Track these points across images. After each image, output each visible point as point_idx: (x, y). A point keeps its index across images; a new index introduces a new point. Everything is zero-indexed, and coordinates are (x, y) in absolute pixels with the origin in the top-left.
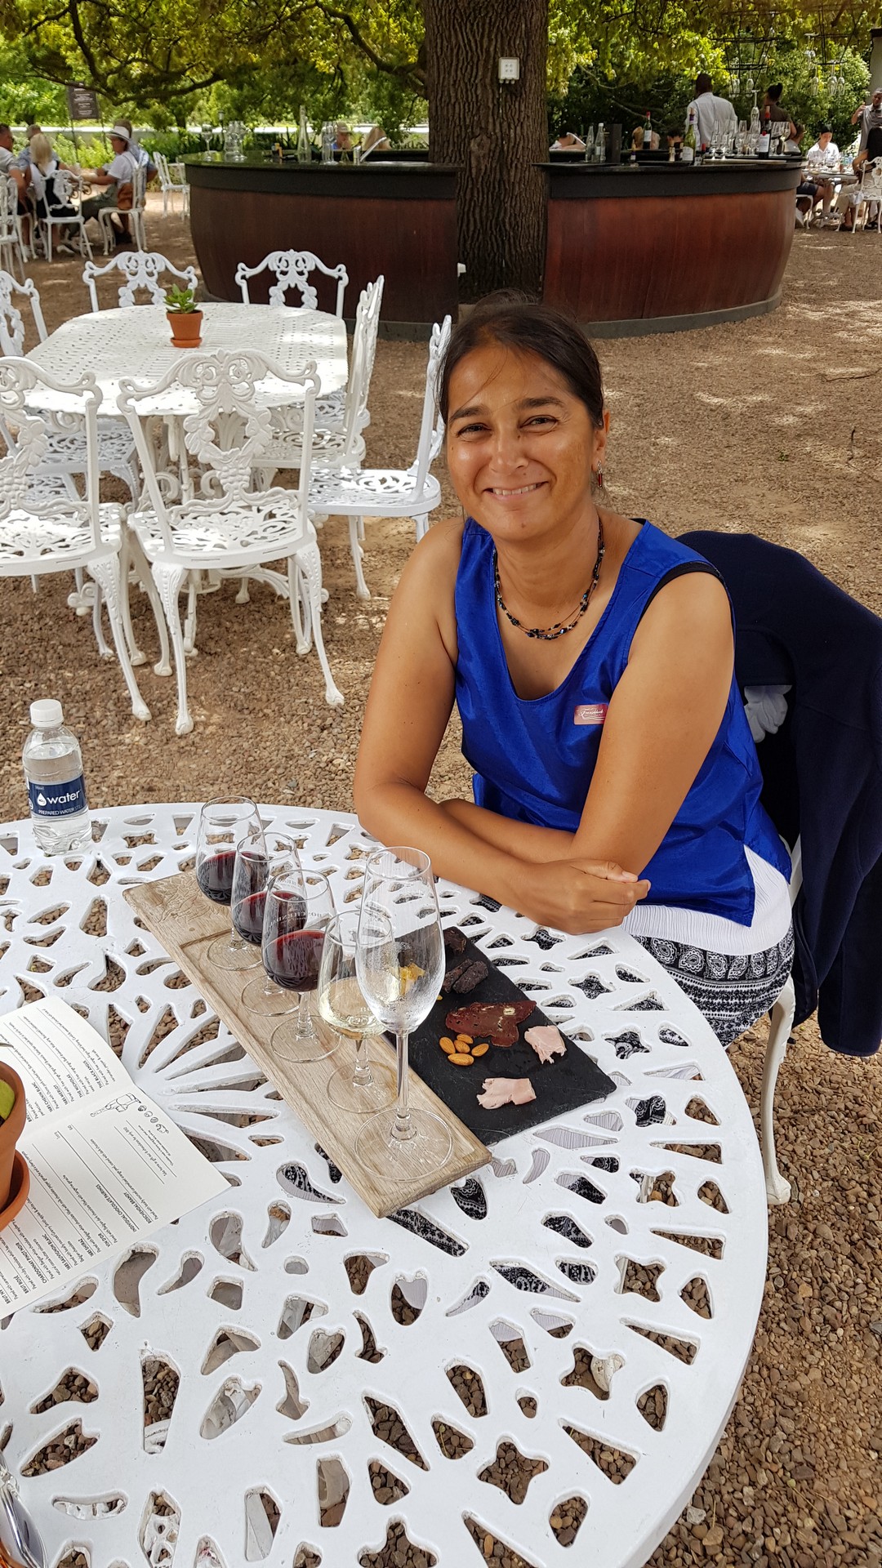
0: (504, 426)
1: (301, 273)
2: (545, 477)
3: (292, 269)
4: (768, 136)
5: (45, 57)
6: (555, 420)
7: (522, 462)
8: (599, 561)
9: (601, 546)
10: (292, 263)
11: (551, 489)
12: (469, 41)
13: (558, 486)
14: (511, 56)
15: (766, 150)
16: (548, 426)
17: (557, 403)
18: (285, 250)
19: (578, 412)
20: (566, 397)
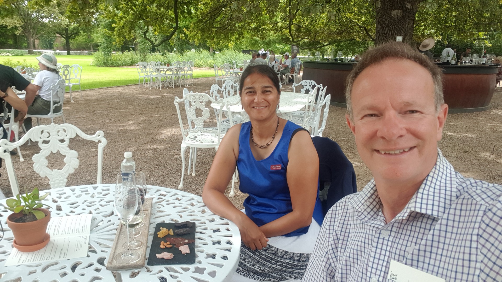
0: (259, 92)
1: (310, 86)
2: (268, 104)
3: (308, 85)
4: (485, 58)
5: (285, 38)
6: (271, 92)
7: (263, 100)
8: (278, 127)
9: (278, 123)
10: (308, 83)
11: (269, 108)
12: (388, 32)
13: (271, 107)
14: (400, 36)
15: (485, 62)
16: (269, 93)
17: (272, 88)
18: (307, 79)
19: (275, 91)
20: (273, 87)
